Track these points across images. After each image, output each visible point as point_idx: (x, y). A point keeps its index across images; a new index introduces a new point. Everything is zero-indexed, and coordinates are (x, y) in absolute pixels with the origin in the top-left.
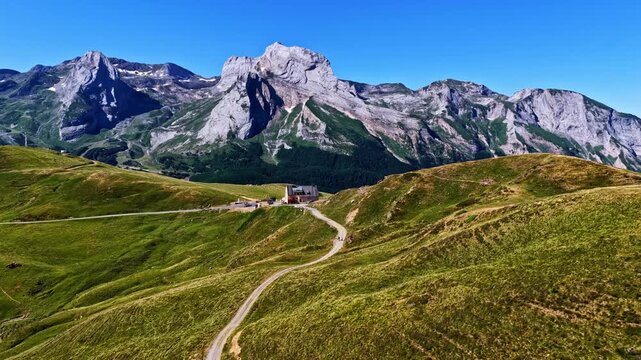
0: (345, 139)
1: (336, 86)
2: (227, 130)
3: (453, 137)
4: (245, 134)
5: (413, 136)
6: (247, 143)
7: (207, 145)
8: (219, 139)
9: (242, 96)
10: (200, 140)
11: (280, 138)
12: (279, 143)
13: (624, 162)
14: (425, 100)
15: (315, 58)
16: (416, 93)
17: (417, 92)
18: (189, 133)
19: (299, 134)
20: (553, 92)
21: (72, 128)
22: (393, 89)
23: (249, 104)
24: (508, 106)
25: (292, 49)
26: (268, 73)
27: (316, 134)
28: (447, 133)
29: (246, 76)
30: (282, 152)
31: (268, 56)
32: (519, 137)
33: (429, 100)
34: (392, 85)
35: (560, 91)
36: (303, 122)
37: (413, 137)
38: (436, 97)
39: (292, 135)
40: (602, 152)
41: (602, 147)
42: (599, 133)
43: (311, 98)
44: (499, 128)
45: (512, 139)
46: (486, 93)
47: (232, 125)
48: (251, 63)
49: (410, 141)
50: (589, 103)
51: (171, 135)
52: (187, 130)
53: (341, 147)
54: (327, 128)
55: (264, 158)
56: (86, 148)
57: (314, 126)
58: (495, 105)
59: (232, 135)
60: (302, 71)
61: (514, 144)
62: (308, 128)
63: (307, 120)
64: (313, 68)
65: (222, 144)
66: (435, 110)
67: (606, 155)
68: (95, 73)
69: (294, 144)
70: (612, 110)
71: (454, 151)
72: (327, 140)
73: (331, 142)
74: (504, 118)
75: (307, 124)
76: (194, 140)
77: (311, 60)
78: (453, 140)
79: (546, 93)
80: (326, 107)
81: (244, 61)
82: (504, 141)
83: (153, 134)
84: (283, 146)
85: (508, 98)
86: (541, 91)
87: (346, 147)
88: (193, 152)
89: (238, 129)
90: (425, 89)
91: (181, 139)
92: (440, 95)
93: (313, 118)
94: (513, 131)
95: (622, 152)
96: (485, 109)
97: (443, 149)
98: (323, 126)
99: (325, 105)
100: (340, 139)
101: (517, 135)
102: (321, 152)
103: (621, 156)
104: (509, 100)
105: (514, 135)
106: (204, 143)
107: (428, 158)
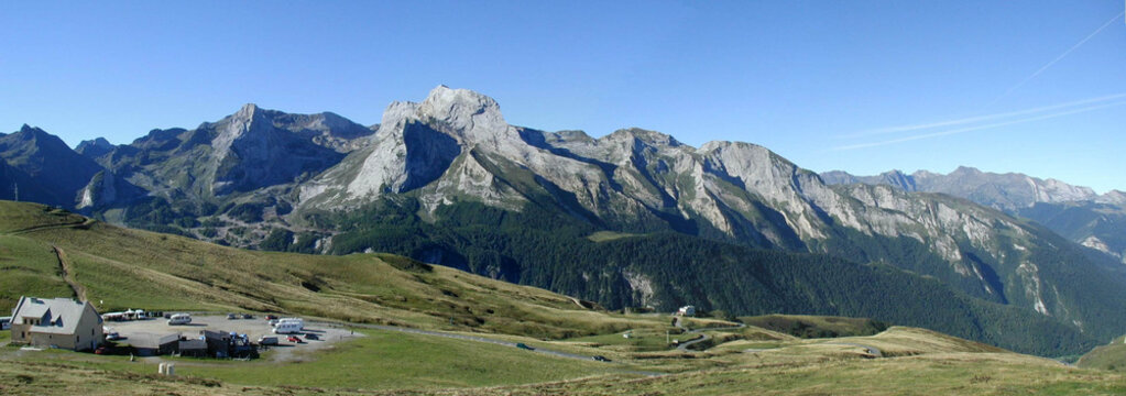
0: (514, 192)
1: (506, 133)
2: (379, 183)
3: (637, 191)
4: (400, 187)
5: (594, 189)
6: (403, 197)
7: (357, 200)
8: (371, 193)
9: (398, 144)
10: (350, 193)
11: (439, 191)
12: (439, 196)
13: (807, 218)
14: (608, 150)
15: (483, 101)
16: (596, 142)
17: (599, 140)
18: (340, 187)
19: (460, 187)
20: (740, 145)
21: (221, 184)
22: (573, 137)
23: (405, 153)
24: (695, 158)
25: (457, 91)
26: (431, 118)
27: (481, 187)
28: (632, 187)
29: (404, 122)
30: (441, 207)
31: (431, 100)
32: (709, 193)
33: (611, 150)
34: (571, 133)
35: (747, 144)
36: (466, 173)
37: (593, 191)
38: (620, 146)
39: (453, 188)
40: (787, 207)
41: (787, 203)
42: (785, 189)
43: (477, 145)
44: (687, 182)
45: (701, 193)
46: (673, 143)
47: (385, 176)
48: (414, 108)
49: (590, 195)
50: (774, 157)
51: (322, 189)
52: (337, 183)
53: (510, 202)
54: (494, 179)
55: (420, 213)
56: (233, 204)
57: (478, 178)
58: (682, 158)
59: (386, 189)
60: (468, 115)
61: (703, 199)
62: (471, 180)
63: (471, 171)
64: (481, 112)
65: (373, 199)
66: (619, 160)
67: (791, 211)
68: (248, 125)
69: (455, 199)
70: (795, 167)
71: (638, 207)
72: (493, 194)
73: (498, 196)
74: (692, 171)
75: (471, 176)
76: (344, 194)
77: (478, 104)
78: (638, 195)
79: (734, 146)
80: (494, 156)
81: (405, 106)
82: (692, 196)
83: (302, 188)
84: (442, 200)
85: (695, 149)
86: (728, 143)
87: (516, 202)
88: (341, 207)
89: (392, 181)
90: (609, 137)
91: (330, 193)
92: (624, 144)
93: (478, 169)
94: (702, 185)
95: (805, 208)
96: (672, 160)
97: (626, 204)
98: (489, 178)
99: (493, 154)
100: (509, 193)
101: (706, 189)
102: (485, 208)
103: (805, 212)
104: (697, 152)
105: (703, 189)
106: (354, 197)
107: (609, 214)
